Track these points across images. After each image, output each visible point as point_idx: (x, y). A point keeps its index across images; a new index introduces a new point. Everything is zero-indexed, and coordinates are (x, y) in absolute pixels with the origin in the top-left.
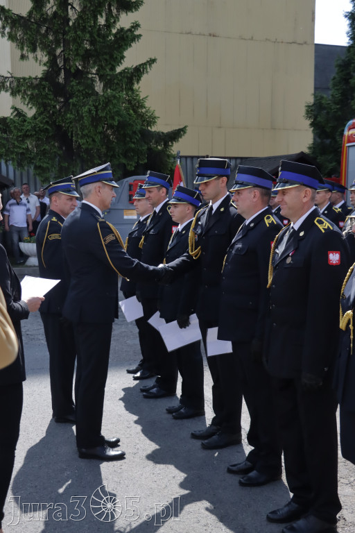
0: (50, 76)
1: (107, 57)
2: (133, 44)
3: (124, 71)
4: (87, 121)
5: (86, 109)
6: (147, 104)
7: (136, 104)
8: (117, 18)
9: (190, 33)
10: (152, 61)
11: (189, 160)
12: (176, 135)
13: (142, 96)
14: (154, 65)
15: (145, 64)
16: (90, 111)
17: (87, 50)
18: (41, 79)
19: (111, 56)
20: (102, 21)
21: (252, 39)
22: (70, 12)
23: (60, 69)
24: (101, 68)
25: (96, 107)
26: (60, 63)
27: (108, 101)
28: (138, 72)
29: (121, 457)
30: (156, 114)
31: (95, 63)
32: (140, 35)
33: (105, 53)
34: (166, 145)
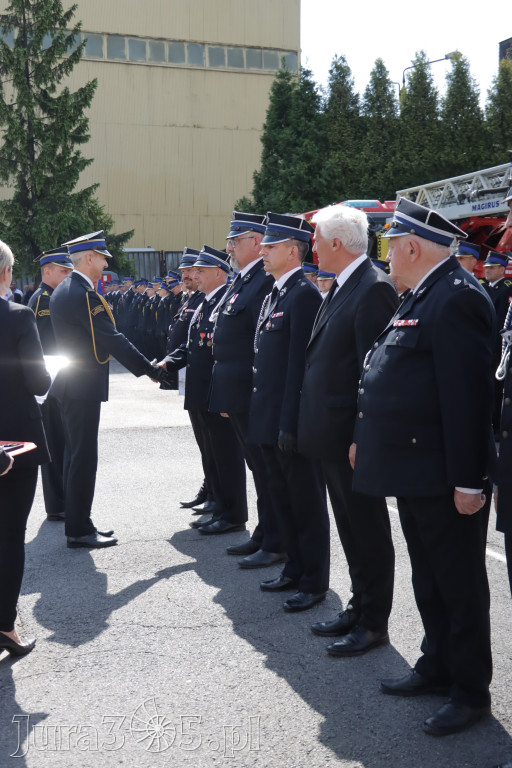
0: (21, 198)
1: (62, 184)
2: (86, 167)
3: (73, 195)
4: (45, 234)
5: (44, 225)
6: (105, 212)
7: (94, 213)
8: (72, 147)
9: (174, 125)
10: (97, 185)
11: (146, 255)
12: (125, 237)
13: (100, 205)
14: (98, 189)
15: (90, 188)
16: (47, 227)
17: (48, 179)
18: (14, 201)
19: (65, 183)
20: (59, 151)
21: (237, 128)
22: (36, 148)
23: (28, 191)
24: (58, 192)
25: (52, 224)
26: (29, 186)
27: (60, 219)
28: (87, 193)
29: (113, 543)
30: (113, 219)
31: (53, 187)
32: (92, 160)
33: (60, 182)
34: (117, 245)
